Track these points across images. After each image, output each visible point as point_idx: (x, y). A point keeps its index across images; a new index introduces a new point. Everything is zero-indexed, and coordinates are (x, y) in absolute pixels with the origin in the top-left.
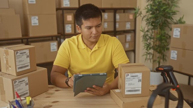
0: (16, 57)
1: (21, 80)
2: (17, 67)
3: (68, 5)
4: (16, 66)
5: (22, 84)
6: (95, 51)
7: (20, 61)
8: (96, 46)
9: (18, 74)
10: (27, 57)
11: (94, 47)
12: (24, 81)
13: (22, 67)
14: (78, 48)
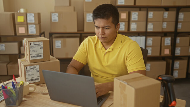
0: (30, 47)
1: (32, 67)
2: (31, 56)
3: (122, 3)
4: (30, 54)
5: (33, 71)
6: (109, 52)
7: (33, 51)
8: (111, 47)
9: (32, 62)
10: (41, 48)
11: (109, 49)
12: (35, 68)
13: (35, 56)
14: (95, 47)
